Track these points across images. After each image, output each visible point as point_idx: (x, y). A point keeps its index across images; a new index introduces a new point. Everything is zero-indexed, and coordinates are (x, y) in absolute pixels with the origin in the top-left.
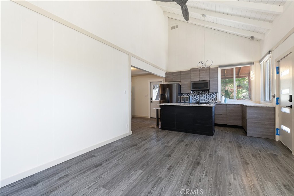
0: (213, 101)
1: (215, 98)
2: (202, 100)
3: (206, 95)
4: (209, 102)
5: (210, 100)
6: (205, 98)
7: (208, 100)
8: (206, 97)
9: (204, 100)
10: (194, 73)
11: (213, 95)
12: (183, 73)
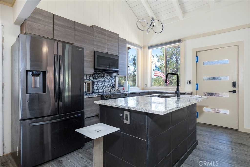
0: (111, 88)
1: (113, 84)
2: (99, 88)
3: (103, 80)
4: (107, 90)
5: (108, 88)
6: (103, 85)
7: (106, 88)
8: (104, 83)
9: (101, 88)
10: (98, 37)
11: (111, 80)
12: (79, 28)
